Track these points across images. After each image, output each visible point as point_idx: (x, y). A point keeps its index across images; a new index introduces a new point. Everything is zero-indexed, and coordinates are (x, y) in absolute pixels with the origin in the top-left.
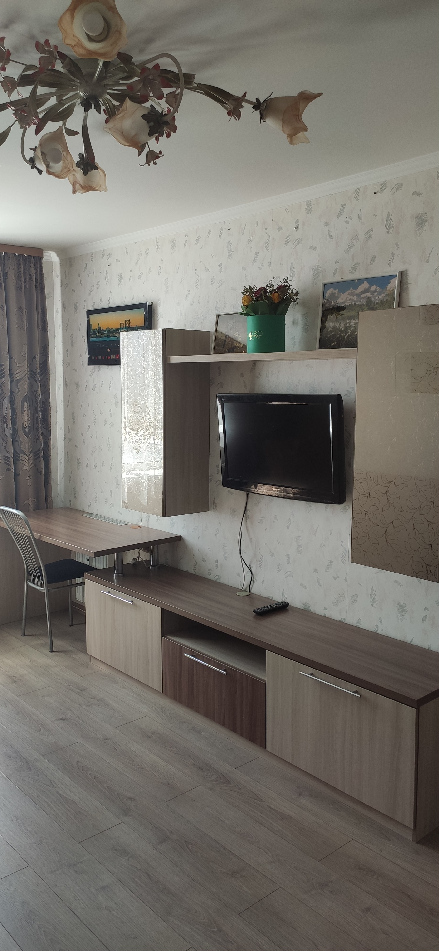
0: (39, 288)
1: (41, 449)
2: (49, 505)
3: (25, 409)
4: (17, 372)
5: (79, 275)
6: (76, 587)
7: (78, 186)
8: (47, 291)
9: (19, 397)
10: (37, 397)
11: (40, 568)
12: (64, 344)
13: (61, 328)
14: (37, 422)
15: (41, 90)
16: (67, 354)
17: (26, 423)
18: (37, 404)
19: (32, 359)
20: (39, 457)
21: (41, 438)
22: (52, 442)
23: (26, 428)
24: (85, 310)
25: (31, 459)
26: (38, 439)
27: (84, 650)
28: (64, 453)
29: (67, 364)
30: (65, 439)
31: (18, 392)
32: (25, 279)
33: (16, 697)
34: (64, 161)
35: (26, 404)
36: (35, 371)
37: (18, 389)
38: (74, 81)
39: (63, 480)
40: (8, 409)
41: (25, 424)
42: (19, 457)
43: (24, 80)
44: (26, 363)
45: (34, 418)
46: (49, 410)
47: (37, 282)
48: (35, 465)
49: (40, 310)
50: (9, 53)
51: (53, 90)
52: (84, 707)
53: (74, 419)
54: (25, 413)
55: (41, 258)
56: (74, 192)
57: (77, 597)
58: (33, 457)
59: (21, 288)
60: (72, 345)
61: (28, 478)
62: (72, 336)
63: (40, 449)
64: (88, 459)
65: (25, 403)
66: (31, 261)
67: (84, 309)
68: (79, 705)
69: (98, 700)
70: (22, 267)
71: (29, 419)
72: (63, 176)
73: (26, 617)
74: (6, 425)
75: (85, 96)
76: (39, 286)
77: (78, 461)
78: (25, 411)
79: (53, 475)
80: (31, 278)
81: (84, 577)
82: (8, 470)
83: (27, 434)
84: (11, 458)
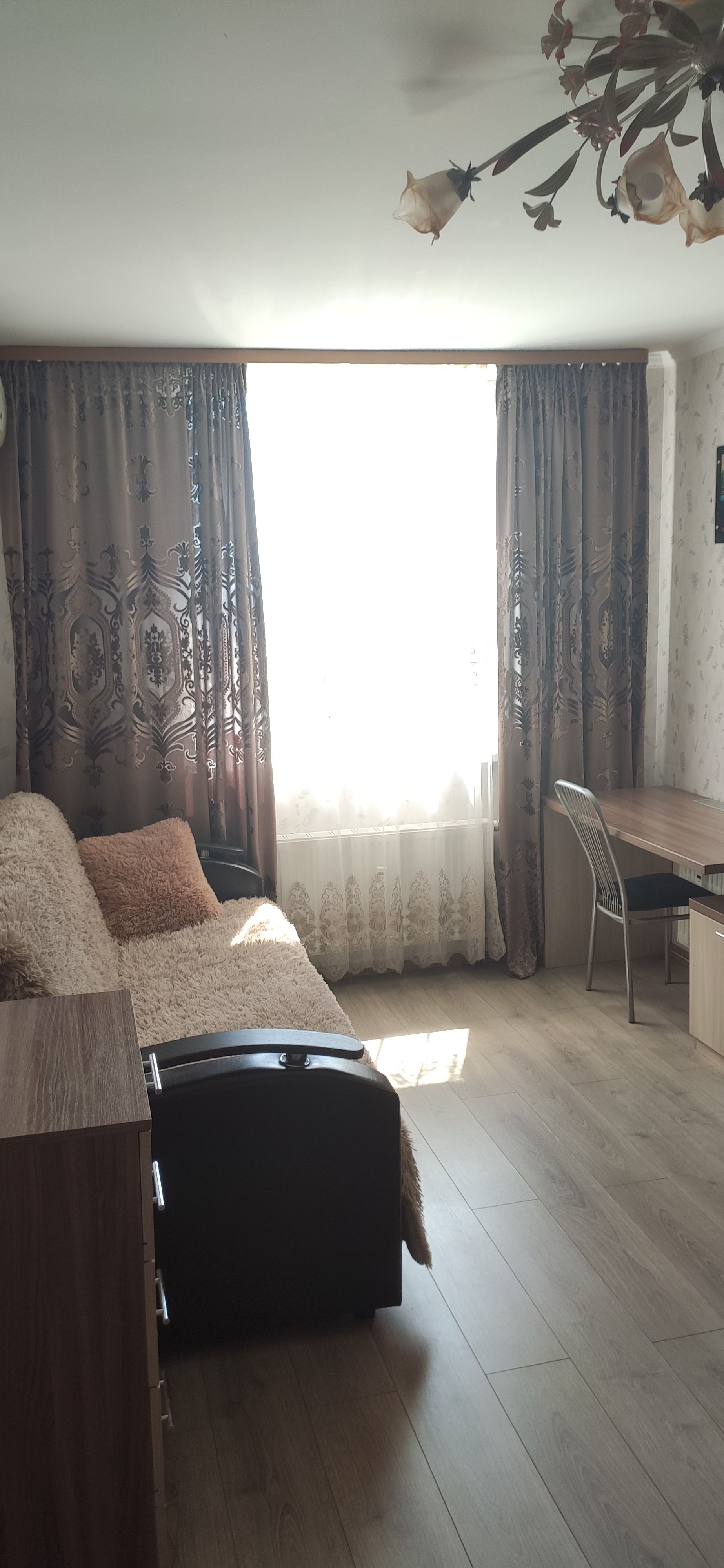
0: (638, 417)
1: (629, 687)
2: (638, 781)
3: (606, 622)
4: (595, 560)
5: (708, 387)
6: (679, 921)
7: (695, 231)
8: (651, 420)
9: (596, 603)
10: (625, 601)
11: (616, 883)
12: (676, 508)
13: (672, 482)
14: (624, 644)
15: (625, 78)
16: (681, 526)
17: (605, 645)
18: (625, 612)
19: (619, 537)
20: (625, 701)
21: (630, 669)
22: (648, 675)
23: (604, 653)
24: (715, 446)
25: (612, 704)
26: (625, 671)
27: (685, 1027)
28: (667, 695)
29: (678, 542)
30: (669, 671)
31: (594, 595)
32: (615, 405)
33: (570, 1086)
34: (667, 192)
35: (606, 614)
36: (624, 558)
37: (595, 589)
38: (684, 48)
39: (663, 740)
40: (577, 622)
41: (603, 647)
42: (593, 702)
43: (596, 67)
44: (611, 546)
45: (619, 638)
46: (645, 623)
47: (634, 407)
48: (618, 715)
49: (637, 455)
50: (569, 25)
51: (650, 71)
52: (679, 1121)
53: (686, 637)
54: (605, 629)
55: (643, 365)
56: (689, 243)
57: (679, 937)
58: (614, 701)
59: (608, 420)
60: (690, 510)
61: (605, 736)
62: (689, 494)
63: (626, 688)
64: (706, 706)
65: (606, 612)
66: (626, 373)
67: (714, 444)
68: (671, 1117)
69: (704, 1115)
70: (611, 384)
71: (612, 638)
72: (663, 219)
73: (593, 960)
74: (573, 648)
75: (703, 70)
76: (638, 413)
77: (691, 708)
78: (604, 625)
79: (647, 732)
80: (624, 401)
81: (688, 905)
82: (574, 721)
83: (606, 664)
84: (579, 703)
